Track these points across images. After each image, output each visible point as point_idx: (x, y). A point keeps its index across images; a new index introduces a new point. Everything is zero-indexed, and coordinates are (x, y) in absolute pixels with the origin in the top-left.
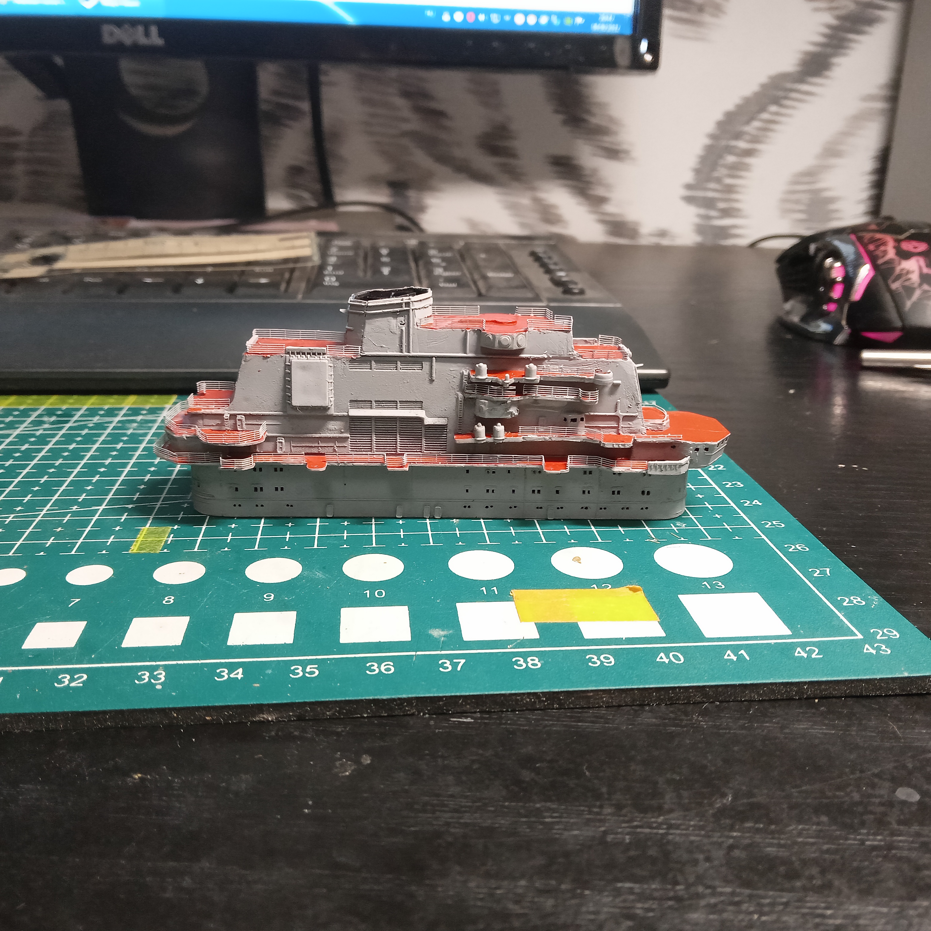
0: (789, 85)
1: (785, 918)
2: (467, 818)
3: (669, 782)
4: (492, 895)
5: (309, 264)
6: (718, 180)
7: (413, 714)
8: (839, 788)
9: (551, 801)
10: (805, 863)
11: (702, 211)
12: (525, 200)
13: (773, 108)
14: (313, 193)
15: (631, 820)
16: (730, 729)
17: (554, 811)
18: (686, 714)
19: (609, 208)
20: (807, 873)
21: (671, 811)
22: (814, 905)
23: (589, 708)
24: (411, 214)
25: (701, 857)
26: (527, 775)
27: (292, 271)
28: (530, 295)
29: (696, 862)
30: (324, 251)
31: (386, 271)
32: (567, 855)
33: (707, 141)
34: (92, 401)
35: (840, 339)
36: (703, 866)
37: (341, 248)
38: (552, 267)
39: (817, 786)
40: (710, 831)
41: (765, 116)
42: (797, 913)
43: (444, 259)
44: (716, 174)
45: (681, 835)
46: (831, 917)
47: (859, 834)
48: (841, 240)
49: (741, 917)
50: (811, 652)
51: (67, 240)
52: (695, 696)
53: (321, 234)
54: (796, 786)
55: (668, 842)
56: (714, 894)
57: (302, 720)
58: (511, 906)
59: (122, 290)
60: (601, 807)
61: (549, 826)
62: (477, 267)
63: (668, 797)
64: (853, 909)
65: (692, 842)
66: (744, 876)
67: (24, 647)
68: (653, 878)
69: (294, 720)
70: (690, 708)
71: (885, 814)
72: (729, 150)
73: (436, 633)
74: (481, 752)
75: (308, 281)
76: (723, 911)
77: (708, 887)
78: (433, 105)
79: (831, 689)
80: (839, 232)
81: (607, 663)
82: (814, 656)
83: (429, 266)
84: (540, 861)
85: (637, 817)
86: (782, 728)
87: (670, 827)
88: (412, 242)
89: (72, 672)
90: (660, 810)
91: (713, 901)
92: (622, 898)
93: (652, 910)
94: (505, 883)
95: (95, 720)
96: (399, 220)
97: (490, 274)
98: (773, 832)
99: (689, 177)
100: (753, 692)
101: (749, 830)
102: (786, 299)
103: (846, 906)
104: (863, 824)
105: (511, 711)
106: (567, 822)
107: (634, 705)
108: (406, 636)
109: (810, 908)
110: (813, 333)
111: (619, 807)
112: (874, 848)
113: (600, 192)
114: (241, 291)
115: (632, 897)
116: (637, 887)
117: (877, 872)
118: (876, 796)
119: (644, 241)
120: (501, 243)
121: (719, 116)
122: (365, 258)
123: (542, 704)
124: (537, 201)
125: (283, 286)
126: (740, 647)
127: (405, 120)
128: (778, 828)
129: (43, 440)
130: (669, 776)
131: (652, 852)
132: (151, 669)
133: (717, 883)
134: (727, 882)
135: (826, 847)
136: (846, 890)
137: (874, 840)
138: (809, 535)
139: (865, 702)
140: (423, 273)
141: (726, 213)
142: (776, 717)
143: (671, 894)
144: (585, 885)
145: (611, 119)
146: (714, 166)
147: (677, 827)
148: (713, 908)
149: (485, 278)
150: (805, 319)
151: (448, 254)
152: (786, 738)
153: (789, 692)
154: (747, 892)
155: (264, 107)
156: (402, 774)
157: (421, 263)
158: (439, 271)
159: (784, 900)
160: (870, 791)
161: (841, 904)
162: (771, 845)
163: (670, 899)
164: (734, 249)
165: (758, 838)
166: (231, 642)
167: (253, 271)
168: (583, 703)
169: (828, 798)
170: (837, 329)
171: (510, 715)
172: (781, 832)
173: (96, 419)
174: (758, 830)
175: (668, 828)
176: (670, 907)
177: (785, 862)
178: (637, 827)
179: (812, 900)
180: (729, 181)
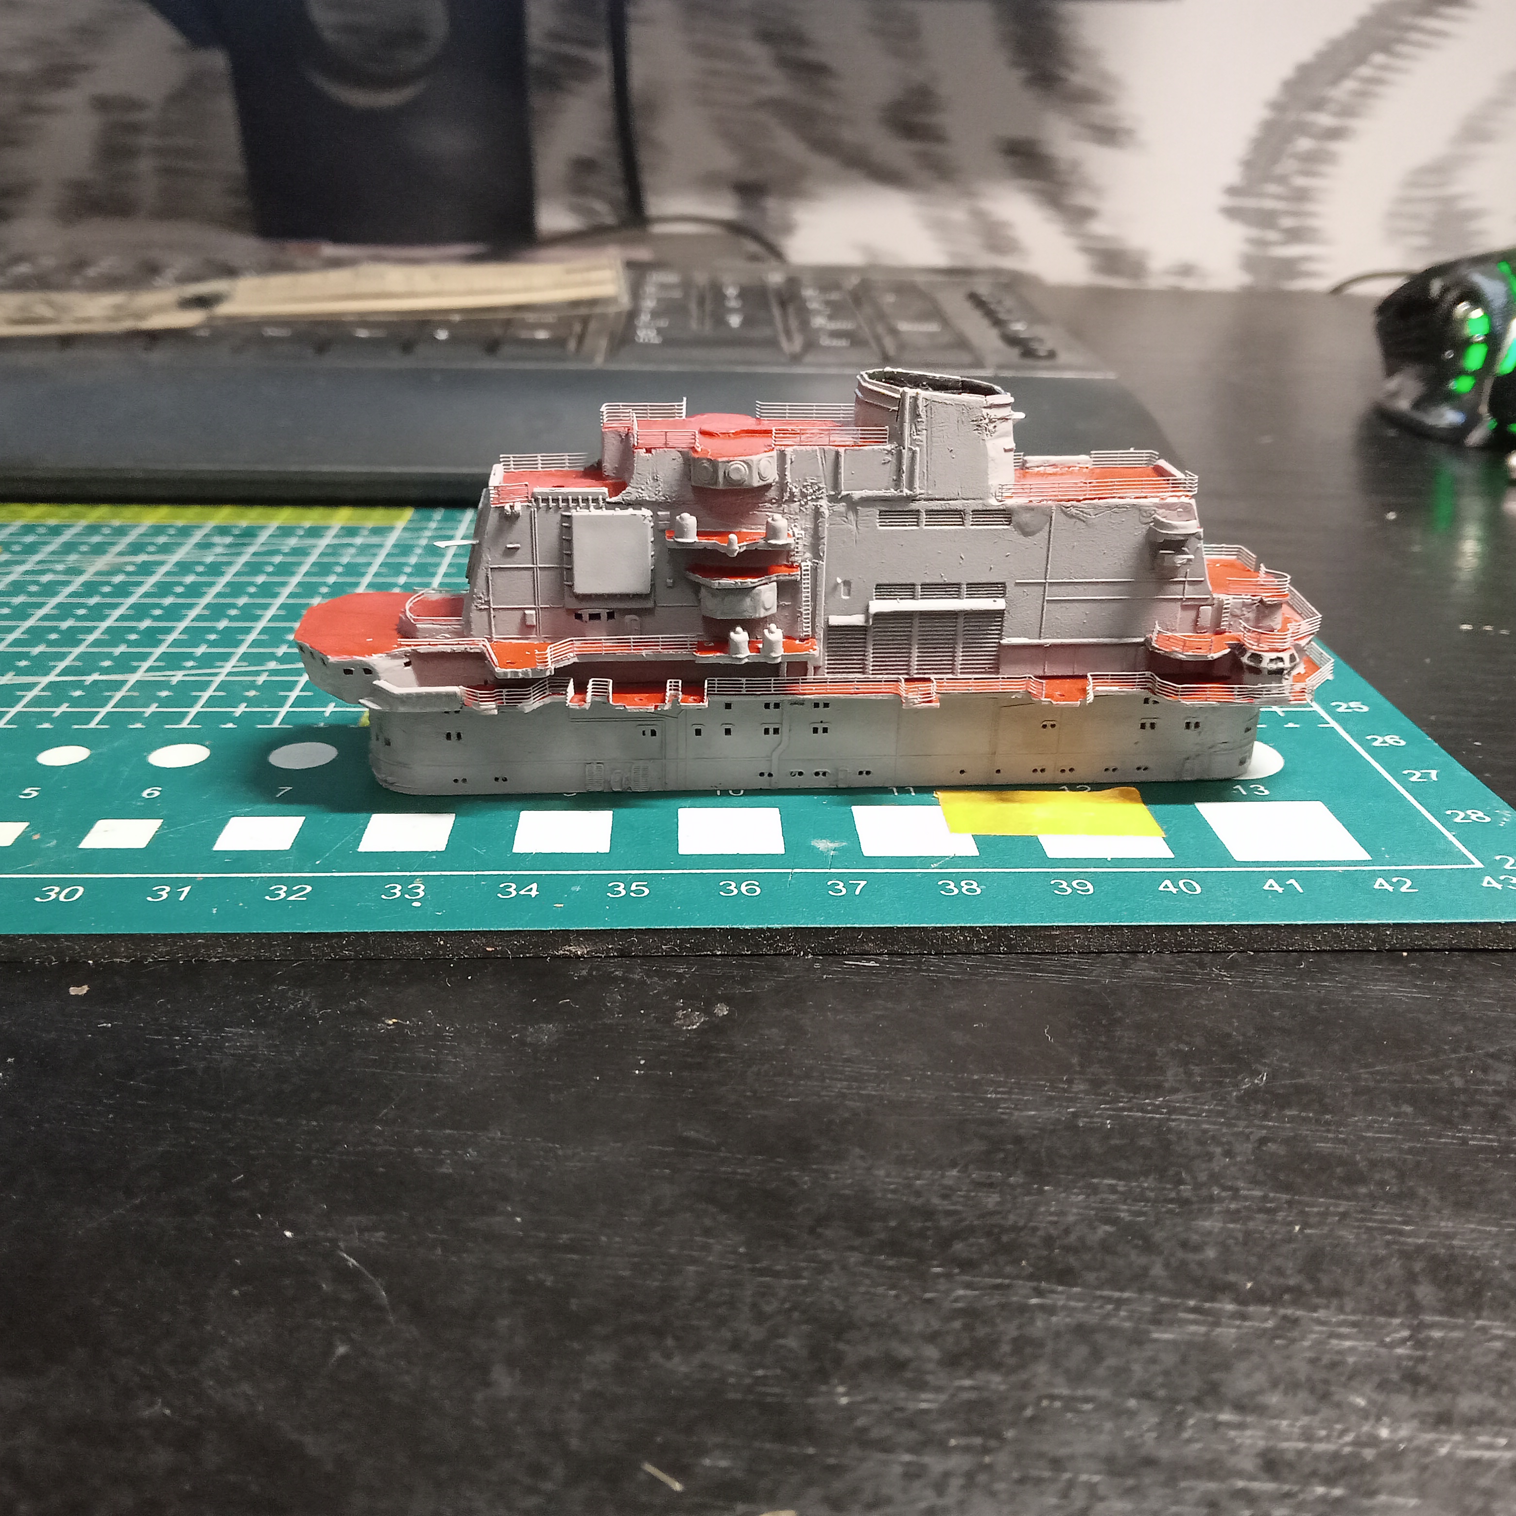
0: (1408, 20)
1: (1343, 1233)
2: (870, 1090)
3: (1174, 1053)
4: (909, 1186)
5: (612, 310)
6: (1282, 180)
7: (789, 954)
8: (1433, 1071)
9: (996, 1072)
10: (1373, 1164)
11: (1254, 232)
12: (958, 214)
13: (1379, 58)
14: (612, 203)
15: (1116, 1100)
16: (1268, 988)
17: (999, 1084)
18: (1202, 966)
19: (1098, 227)
20: (1377, 1176)
21: (1174, 1091)
22: (1386, 1217)
23: (1054, 953)
24: (771, 237)
25: (1218, 1150)
26: (959, 1038)
27: (585, 321)
28: (966, 358)
29: (1210, 1157)
30: (636, 291)
31: (735, 321)
32: (1018, 1140)
33: (1265, 114)
34: (284, 516)
35: (1476, 437)
36: (1220, 1162)
37: (663, 286)
38: (1002, 316)
39: (1399, 1066)
40: (1233, 1118)
41: (1364, 71)
42: (1359, 1227)
43: (828, 303)
44: (1279, 169)
45: (1188, 1122)
46: (1410, 1234)
47: (1460, 1131)
48: (1483, 273)
49: (1275, 1227)
50: (1400, 883)
51: (230, 272)
52: (1216, 940)
53: (631, 265)
54: (1366, 1066)
55: (1170, 1130)
56: (1235, 1197)
57: (625, 957)
58: (936, 1200)
59: (322, 347)
60: (1070, 1082)
61: (994, 1104)
62: (881, 316)
63: (1170, 1073)
64: (1446, 1225)
65: (1205, 1132)
66: (1282, 1177)
67: (216, 848)
68: (1146, 1174)
69: (614, 957)
70: (1207, 958)
71: (1501, 1106)
72: (1303, 129)
73: (822, 845)
74: (890, 1005)
75: (612, 337)
76: (1249, 1218)
77: (1224, 1188)
78: (810, 55)
79: (1429, 937)
80: (1484, 261)
81: (1082, 891)
82: (1404, 889)
83: (804, 314)
84: (977, 1146)
85: (1123, 1097)
86: (1350, 988)
87: (1172, 1111)
88: (775, 278)
89: (290, 883)
90: (1158, 1089)
91: (1233, 1206)
92: (1099, 1197)
93: (1143, 1214)
94: (928, 1173)
95: (326, 946)
96: (752, 247)
97: (904, 327)
98: (1327, 1123)
99: (1233, 175)
100: (1307, 938)
101: (1292, 1119)
102: (1391, 371)
103: (1435, 1223)
104: (1466, 1117)
105: (936, 954)
106: (1019, 1100)
107: (1122, 952)
108: (777, 847)
109: (1381, 1221)
110: (1432, 428)
111: (1096, 1084)
112: (1481, 1149)
113: (1083, 199)
114: (506, 350)
115: (1113, 1197)
116: (1121, 1186)
117: (1482, 1182)
118: (1487, 1082)
119: (1156, 282)
120: (920, 279)
121: (1285, 70)
122: (701, 302)
123: (982, 946)
124: (979, 215)
125: (572, 345)
126: (1290, 875)
127: (761, 80)
128: (1336, 1118)
129: (215, 570)
130: (1172, 1045)
131: (1146, 1142)
132: (405, 881)
133: (1241, 1184)
134: (1254, 1182)
135: (1406, 1146)
136: (1434, 1200)
137: (1482, 1139)
138: (1407, 723)
139: (1480, 958)
140: (794, 323)
141: (1295, 235)
142: (1340, 974)
143: (1173, 1195)
144: (1044, 1179)
145: (1106, 77)
146: (1275, 157)
147: (1184, 1111)
148: (1233, 1216)
149: (894, 332)
150: (1419, 404)
151: (834, 296)
152: (1353, 1002)
153: (1361, 940)
154: (1285, 1197)
155: (534, 60)
156: (775, 1030)
157: (791, 310)
158: (819, 321)
159: (1341, 1209)
160: (1480, 1075)
161: (1426, 1218)
162: (1325, 1140)
163: (1171, 1201)
164: (1306, 296)
165: (1304, 1131)
166: (519, 847)
167: (523, 319)
168: (1045, 946)
169: (1413, 1082)
170: (1472, 421)
171: (933, 959)
172: (1340, 1124)
173: (293, 542)
174: (1306, 1120)
175: (1168, 1113)
176: (1170, 1212)
177: (1342, 1161)
178: (1123, 1109)
179: (1383, 1211)
180: (1300, 181)
